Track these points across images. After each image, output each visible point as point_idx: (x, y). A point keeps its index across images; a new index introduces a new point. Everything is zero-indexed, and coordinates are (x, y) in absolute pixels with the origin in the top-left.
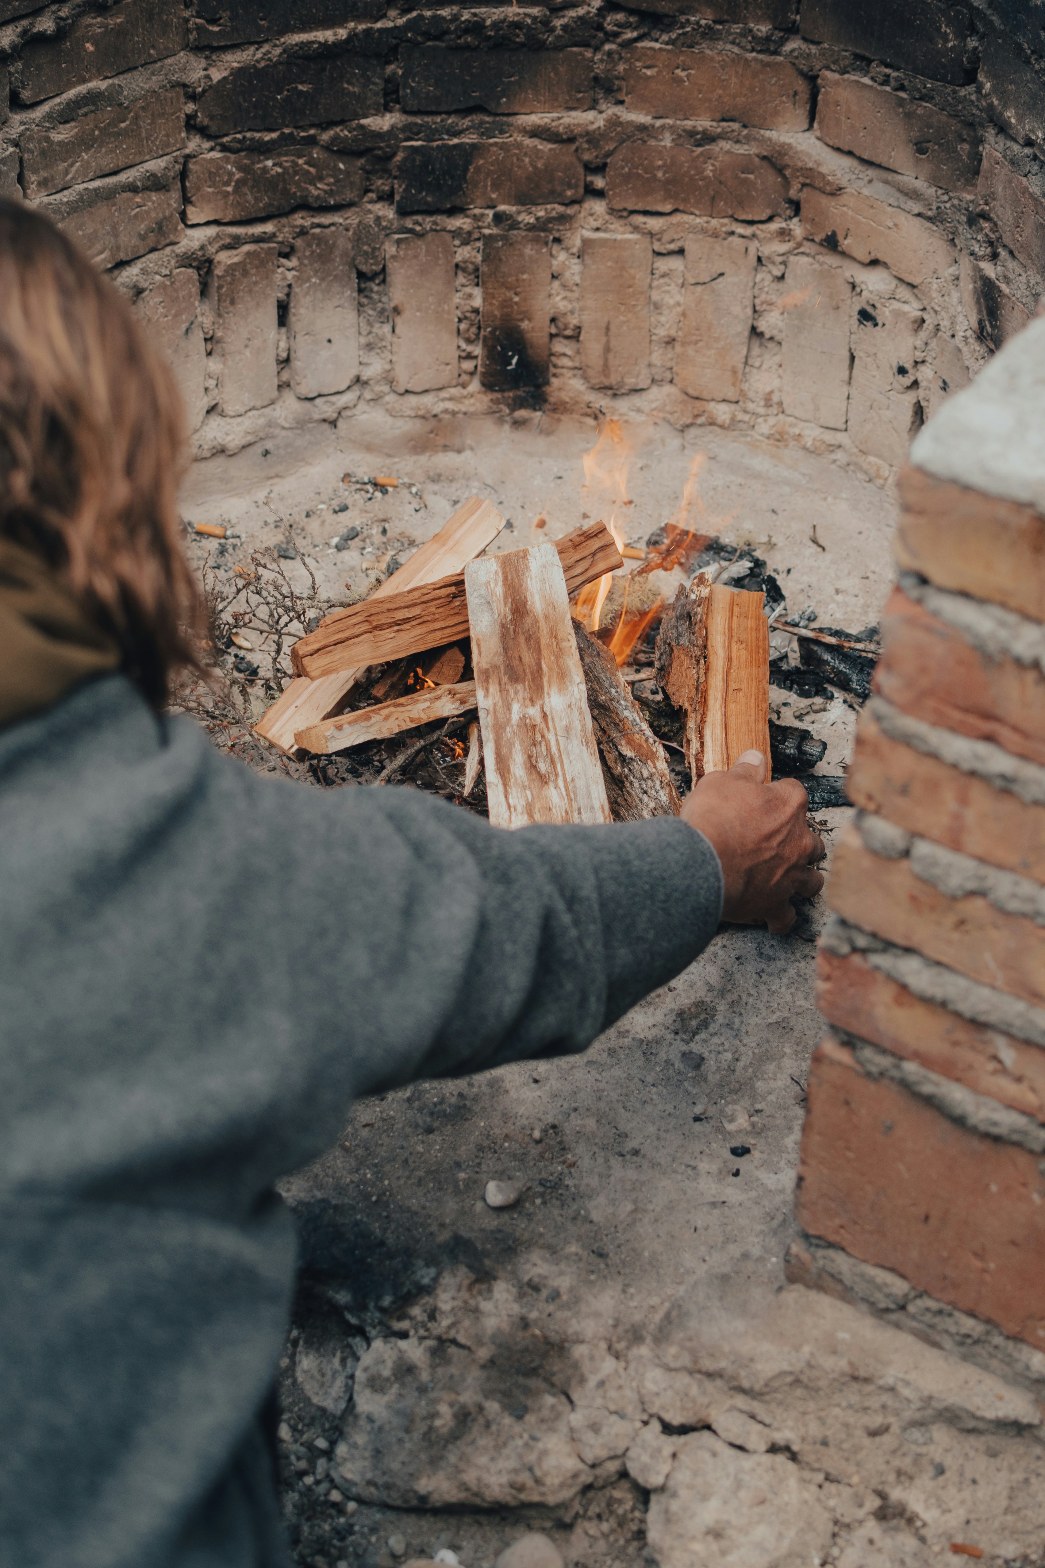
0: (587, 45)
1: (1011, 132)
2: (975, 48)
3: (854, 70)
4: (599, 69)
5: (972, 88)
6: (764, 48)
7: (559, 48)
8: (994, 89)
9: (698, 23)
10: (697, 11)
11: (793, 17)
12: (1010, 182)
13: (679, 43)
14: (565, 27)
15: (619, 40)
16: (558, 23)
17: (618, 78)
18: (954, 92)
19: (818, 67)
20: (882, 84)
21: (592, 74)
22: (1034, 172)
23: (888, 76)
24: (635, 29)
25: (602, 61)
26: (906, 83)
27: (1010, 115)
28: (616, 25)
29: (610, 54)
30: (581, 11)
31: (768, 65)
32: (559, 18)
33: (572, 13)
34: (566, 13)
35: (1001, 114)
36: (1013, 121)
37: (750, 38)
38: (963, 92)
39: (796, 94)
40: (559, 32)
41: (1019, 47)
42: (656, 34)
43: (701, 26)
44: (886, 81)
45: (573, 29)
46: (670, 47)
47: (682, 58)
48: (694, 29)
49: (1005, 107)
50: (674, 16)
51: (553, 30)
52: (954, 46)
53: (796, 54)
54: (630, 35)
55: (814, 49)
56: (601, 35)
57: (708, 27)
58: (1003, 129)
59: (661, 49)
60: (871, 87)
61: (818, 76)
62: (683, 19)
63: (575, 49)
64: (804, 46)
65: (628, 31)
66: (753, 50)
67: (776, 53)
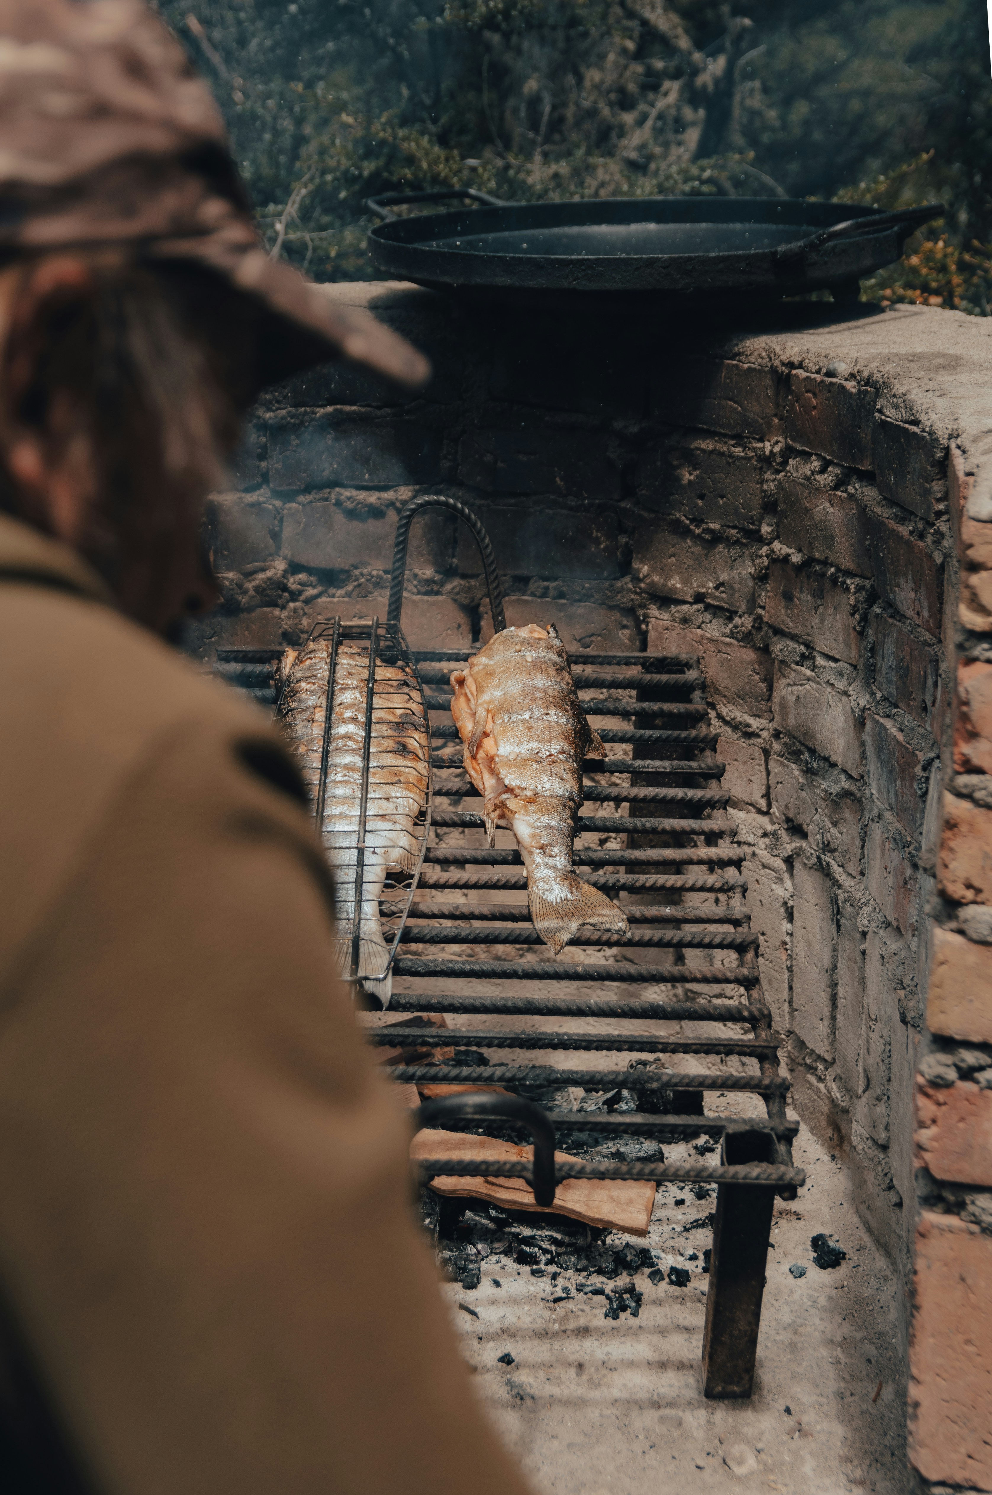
0: (275, 605)
1: (677, 596)
2: (627, 543)
3: (513, 591)
4: (286, 625)
5: (627, 579)
6: (429, 588)
7: (250, 609)
8: (653, 569)
9: (370, 574)
10: (368, 564)
11: (450, 560)
12: (684, 638)
13: (355, 594)
14: (257, 589)
15: (302, 597)
16: (250, 586)
17: (303, 632)
18: (612, 586)
19: (479, 596)
20: (541, 597)
21: (281, 631)
22: (707, 620)
23: (547, 588)
24: (314, 587)
25: (288, 617)
26: (565, 589)
27: (676, 582)
28: (299, 584)
29: (295, 610)
30: (269, 573)
31: (434, 604)
32: (250, 581)
33: (261, 576)
34: (256, 576)
35: (664, 585)
36: (678, 586)
37: (415, 582)
38: (619, 584)
39: (459, 626)
40: (252, 592)
41: (678, 521)
42: (332, 591)
43: (373, 577)
44: (544, 595)
45: (264, 589)
46: (346, 599)
47: (358, 607)
48: (367, 580)
49: (668, 577)
50: (348, 571)
51: (245, 592)
52: (606, 547)
53: (457, 590)
54: (311, 592)
55: (473, 582)
56: (286, 594)
57: (378, 577)
58: (666, 600)
59: (339, 602)
60: (532, 601)
61: (478, 605)
62: (357, 572)
63: (266, 609)
64: (463, 582)
65: (309, 589)
66: (419, 593)
67: (438, 593)
